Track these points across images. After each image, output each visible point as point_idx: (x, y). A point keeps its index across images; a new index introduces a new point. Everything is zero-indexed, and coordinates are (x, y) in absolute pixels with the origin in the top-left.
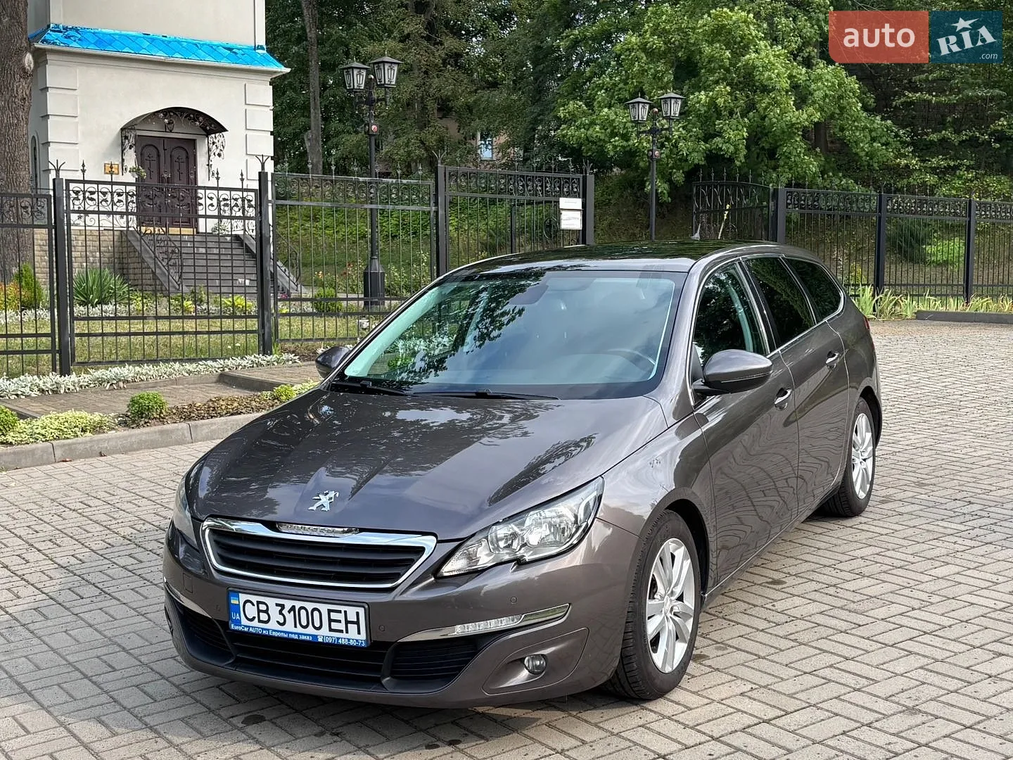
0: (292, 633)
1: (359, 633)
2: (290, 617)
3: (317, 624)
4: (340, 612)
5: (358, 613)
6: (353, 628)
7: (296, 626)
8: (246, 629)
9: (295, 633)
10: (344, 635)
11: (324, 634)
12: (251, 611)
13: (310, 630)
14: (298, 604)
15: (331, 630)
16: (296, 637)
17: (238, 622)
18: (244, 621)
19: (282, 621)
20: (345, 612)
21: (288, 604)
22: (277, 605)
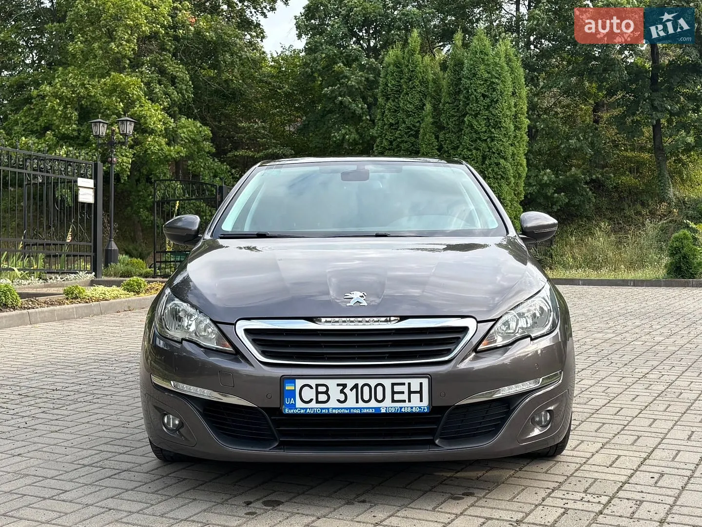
0: (354, 408)
1: (421, 401)
2: (352, 395)
3: (380, 397)
4: (404, 384)
5: (421, 384)
6: (415, 397)
7: (357, 402)
8: (302, 411)
9: (357, 408)
10: (407, 404)
11: (387, 406)
12: (308, 394)
13: (373, 404)
14: (361, 382)
15: (393, 401)
16: (358, 411)
17: (293, 406)
18: (299, 404)
19: (342, 399)
20: (409, 384)
21: (350, 383)
22: (338, 385)
